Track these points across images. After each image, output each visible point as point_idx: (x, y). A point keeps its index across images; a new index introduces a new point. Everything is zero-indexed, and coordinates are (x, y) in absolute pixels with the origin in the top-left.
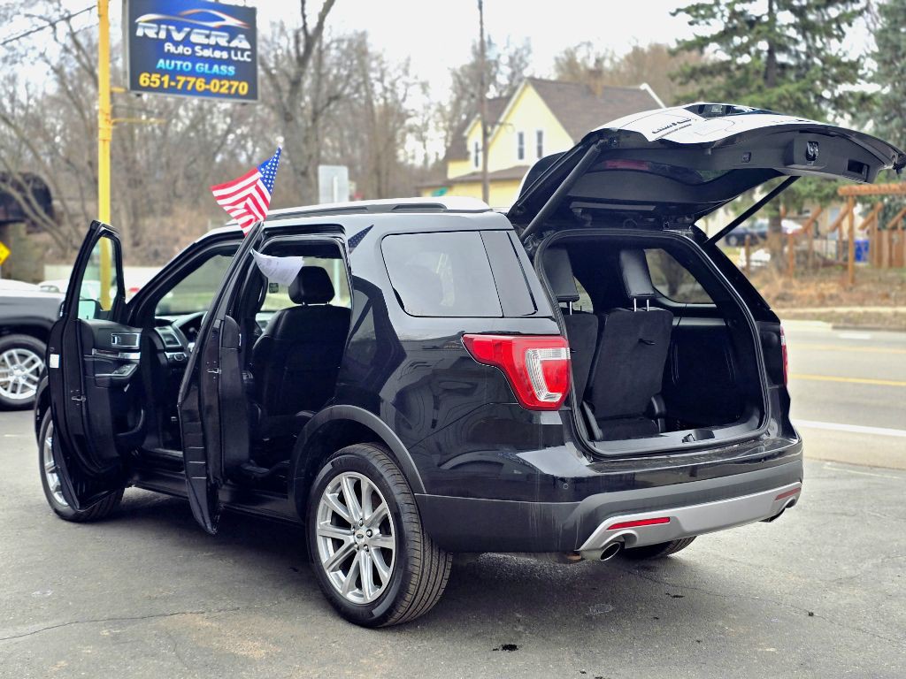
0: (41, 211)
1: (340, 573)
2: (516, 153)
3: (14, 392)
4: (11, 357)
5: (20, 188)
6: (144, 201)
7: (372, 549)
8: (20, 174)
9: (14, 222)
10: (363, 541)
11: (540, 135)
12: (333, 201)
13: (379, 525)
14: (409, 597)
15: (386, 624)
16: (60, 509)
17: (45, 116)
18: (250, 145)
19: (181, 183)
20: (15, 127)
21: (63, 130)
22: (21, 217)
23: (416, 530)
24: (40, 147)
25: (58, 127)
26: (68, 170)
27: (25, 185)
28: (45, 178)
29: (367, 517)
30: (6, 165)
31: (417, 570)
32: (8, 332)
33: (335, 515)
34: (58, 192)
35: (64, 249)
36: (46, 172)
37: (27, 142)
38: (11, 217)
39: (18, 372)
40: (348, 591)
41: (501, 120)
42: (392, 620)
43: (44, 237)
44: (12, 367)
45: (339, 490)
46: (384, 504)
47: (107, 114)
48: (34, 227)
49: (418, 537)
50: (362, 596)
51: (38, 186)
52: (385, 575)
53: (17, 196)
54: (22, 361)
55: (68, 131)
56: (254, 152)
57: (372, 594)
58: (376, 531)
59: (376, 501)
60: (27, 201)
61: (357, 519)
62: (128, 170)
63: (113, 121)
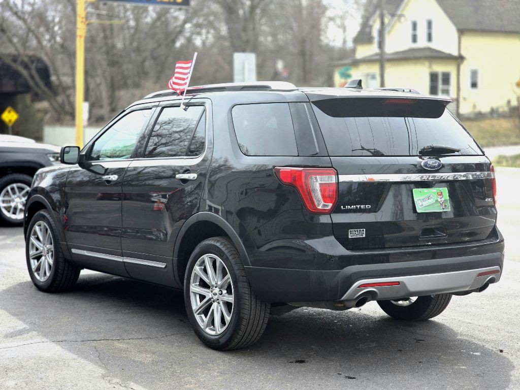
0: (42, 84)
1: (203, 316)
2: (410, 38)
3: (14, 213)
4: (13, 189)
5: (26, 67)
6: (120, 77)
7: (221, 303)
8: (27, 56)
9: (22, 93)
10: (216, 297)
11: (430, 24)
12: (243, 81)
13: (226, 287)
14: (241, 333)
15: (228, 348)
16: (38, 284)
17: (46, 11)
18: (204, 31)
19: (148, 64)
20: (24, 21)
21: (60, 22)
22: (27, 89)
23: (246, 292)
24: (43, 36)
25: (57, 20)
26: (62, 53)
27: (30, 64)
28: (45, 59)
29: (219, 283)
30: (16, 49)
31: (246, 317)
32: (11, 172)
33: (201, 280)
34: (56, 70)
35: (59, 114)
36: (47, 54)
37: (33, 31)
38: (20, 89)
39: (17, 200)
40: (206, 327)
41: (399, 12)
42: (231, 346)
43: (44, 105)
44: (13, 197)
45: (203, 265)
46: (229, 275)
47: (83, 18)
48: (37, 97)
49: (247, 297)
50: (214, 330)
51: (40, 65)
52: (228, 318)
53: (24, 72)
54: (20, 192)
55: (63, 23)
56: (207, 38)
57: (220, 329)
58: (225, 292)
59: (224, 274)
60: (32, 77)
61: (214, 283)
62: (107, 53)
63: (87, 22)
